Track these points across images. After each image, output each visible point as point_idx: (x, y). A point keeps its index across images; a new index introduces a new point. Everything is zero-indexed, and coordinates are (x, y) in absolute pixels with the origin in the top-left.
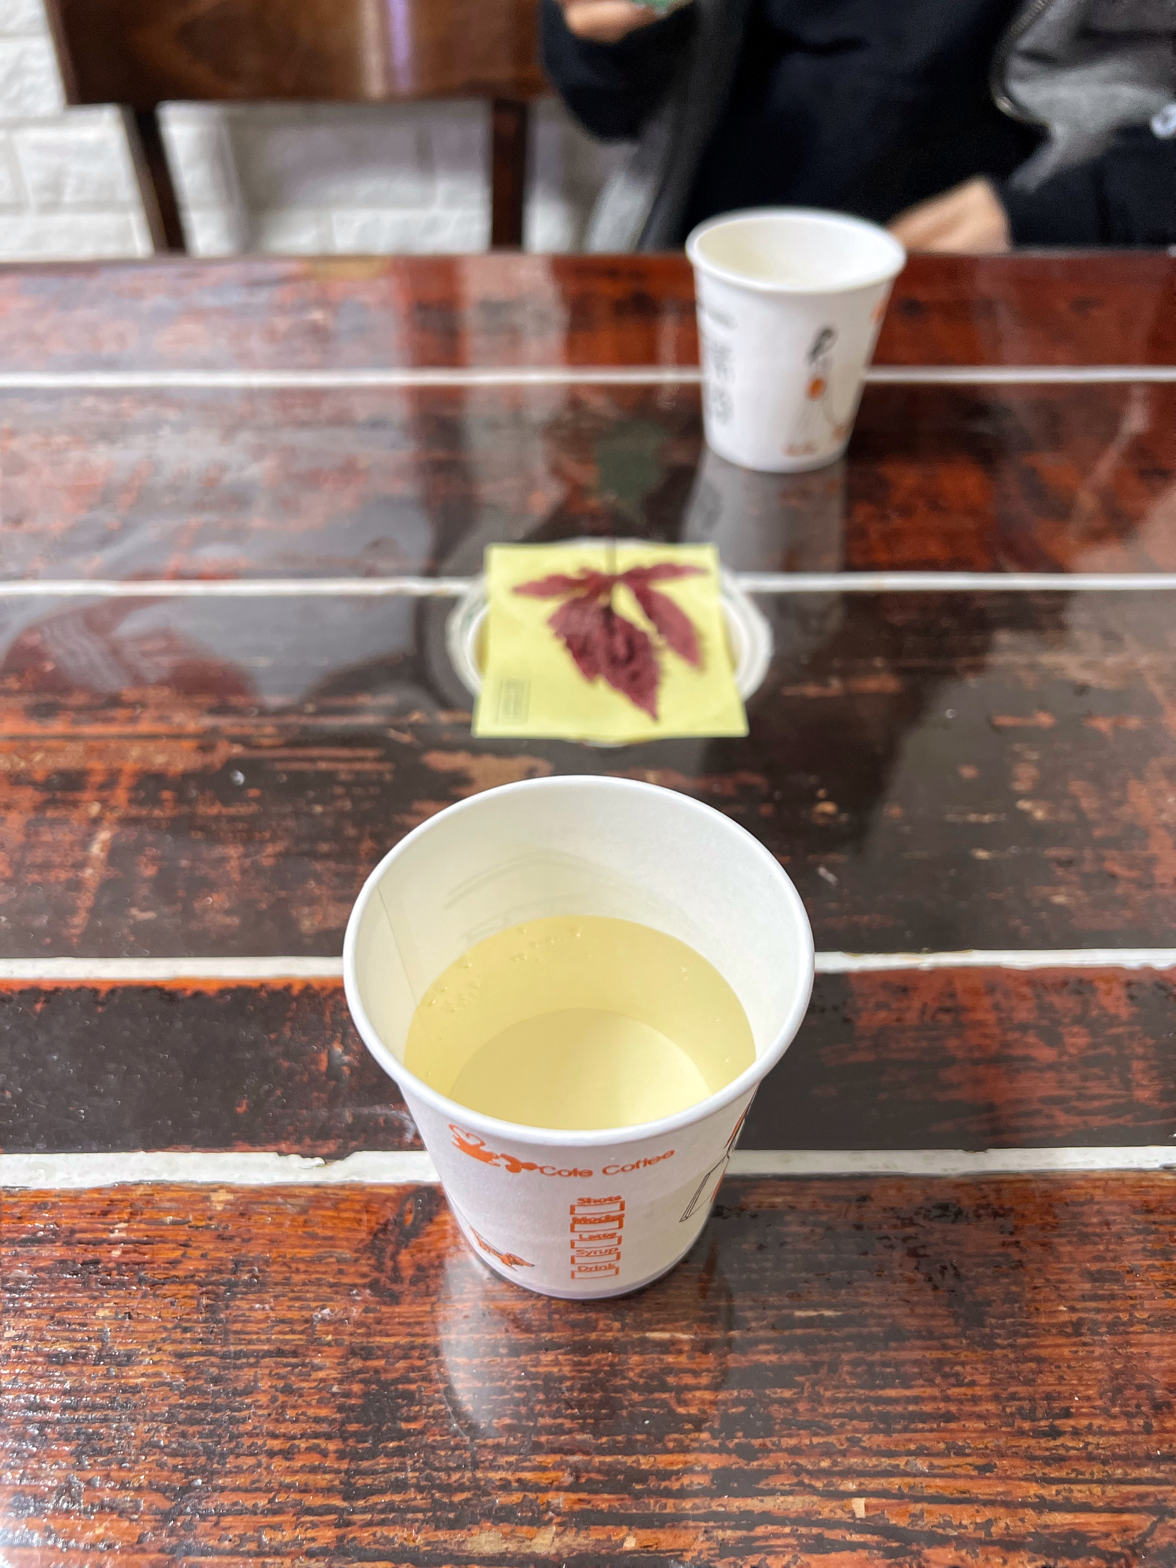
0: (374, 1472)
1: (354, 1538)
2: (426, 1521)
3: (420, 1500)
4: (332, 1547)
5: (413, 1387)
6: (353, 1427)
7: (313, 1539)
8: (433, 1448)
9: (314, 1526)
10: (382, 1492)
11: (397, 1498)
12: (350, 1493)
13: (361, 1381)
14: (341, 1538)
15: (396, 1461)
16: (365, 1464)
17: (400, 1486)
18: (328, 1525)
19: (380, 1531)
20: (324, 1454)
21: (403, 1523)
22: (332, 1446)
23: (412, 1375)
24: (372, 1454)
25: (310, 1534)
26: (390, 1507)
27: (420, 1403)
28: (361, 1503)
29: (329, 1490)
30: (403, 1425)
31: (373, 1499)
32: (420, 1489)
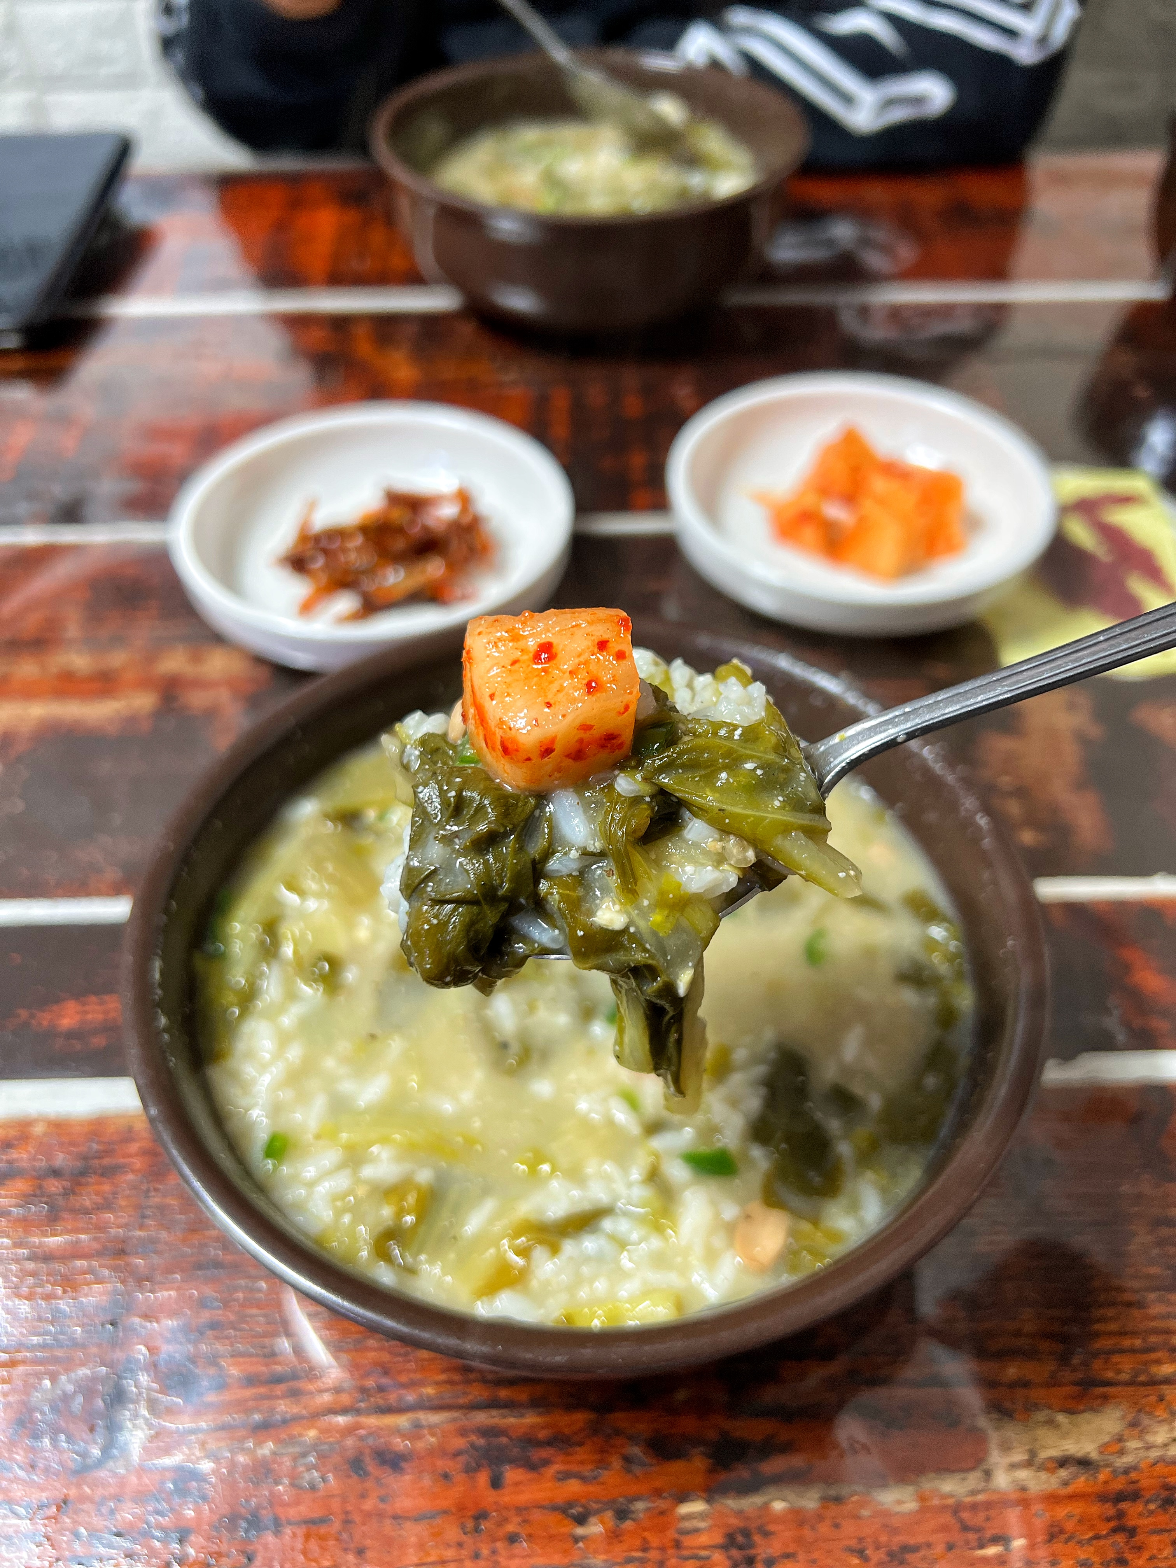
20: (1171, 1303)
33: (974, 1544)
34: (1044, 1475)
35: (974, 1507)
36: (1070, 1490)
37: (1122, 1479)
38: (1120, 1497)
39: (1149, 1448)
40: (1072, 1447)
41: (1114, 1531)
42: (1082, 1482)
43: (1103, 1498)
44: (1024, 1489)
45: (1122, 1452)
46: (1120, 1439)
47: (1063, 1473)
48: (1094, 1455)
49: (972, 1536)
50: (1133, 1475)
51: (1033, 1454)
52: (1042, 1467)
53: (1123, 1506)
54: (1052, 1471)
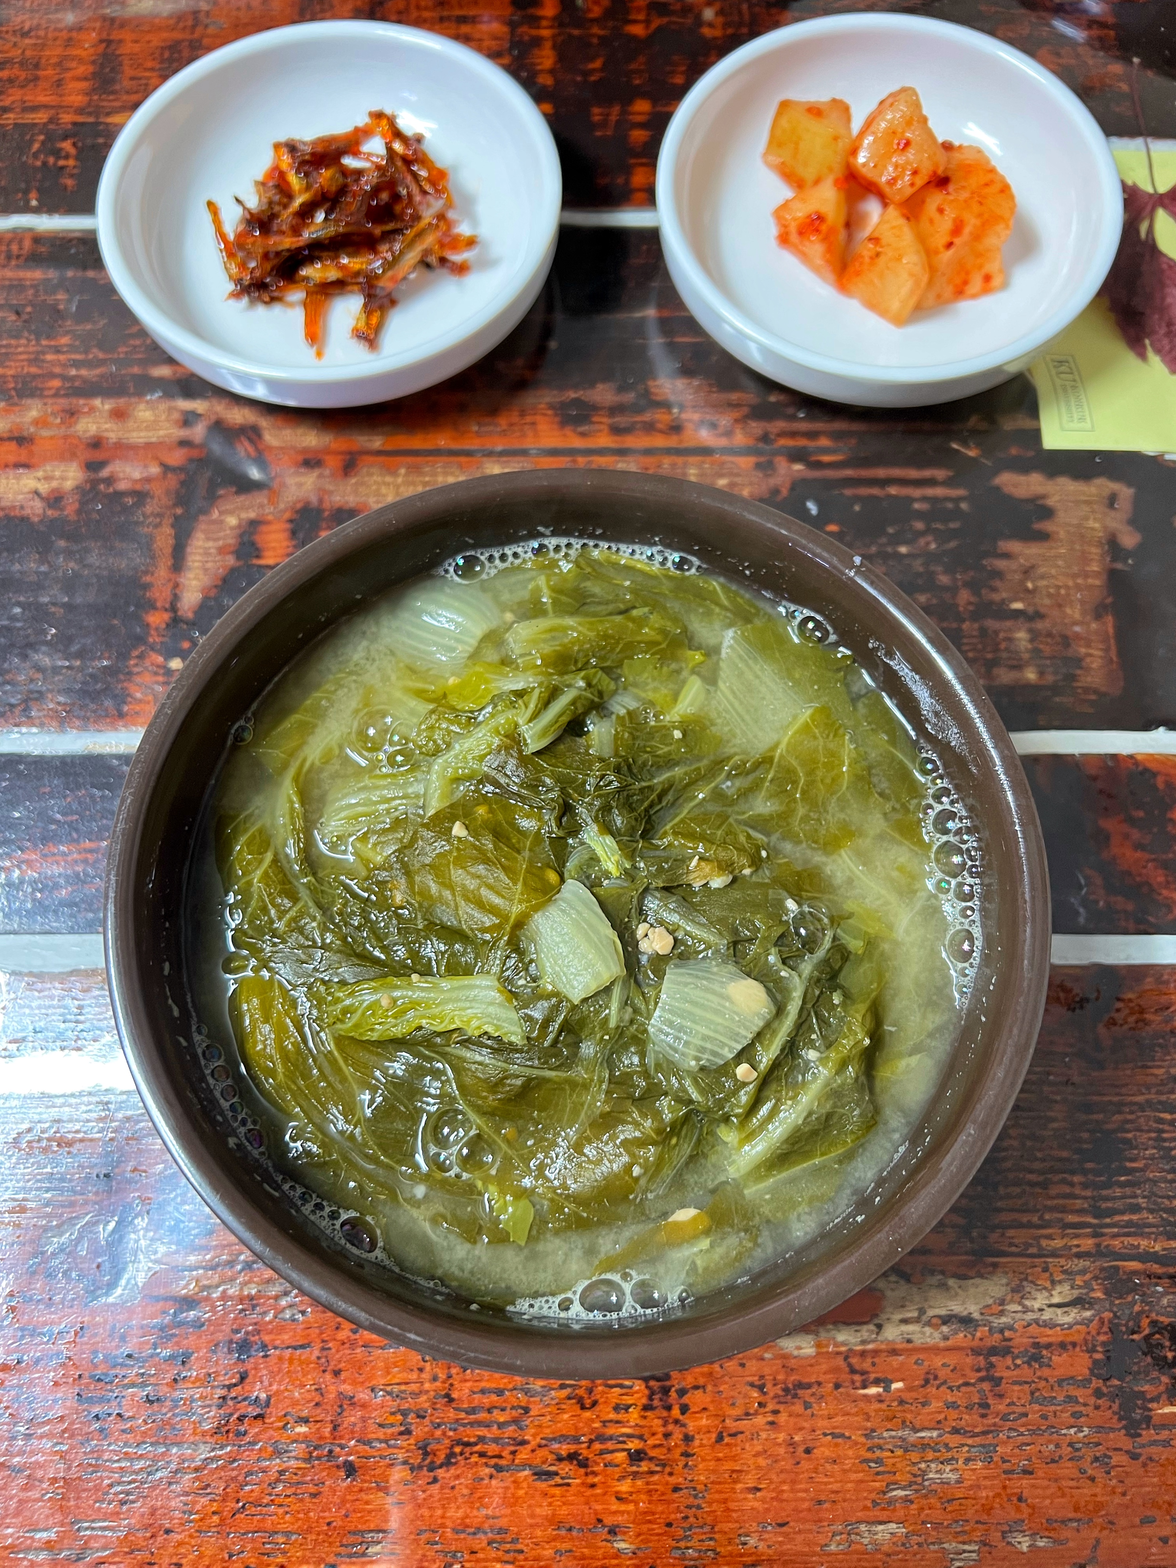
0: (1114, 1198)
1: (1107, 1246)
2: (1161, 1234)
3: (1151, 1219)
4: (1093, 1251)
5: (1130, 1135)
6: (1089, 1165)
7: (1078, 1246)
8: (1154, 1182)
9: (1077, 1236)
10: (1122, 1213)
11: (1135, 1217)
12: (1099, 1213)
13: (1088, 1131)
14: (1098, 1245)
15: (1128, 1191)
16: (1104, 1192)
17: (1136, 1209)
18: (1087, 1236)
19: (1128, 1240)
20: (1072, 1184)
21: (1142, 1235)
22: (1076, 1179)
23: (1128, 1126)
24: (1108, 1185)
25: (1075, 1242)
26: (1130, 1224)
27: (1136, 1148)
28: (1108, 1220)
29: (1081, 1212)
30: (1128, 1165)
31: (1117, 1218)
32: (1151, 1211)
33: (858, 1384)
34: (928, 1330)
35: (863, 1354)
36: (949, 1343)
37: (997, 1336)
38: (993, 1351)
39: (1026, 1310)
40: (956, 1307)
41: (982, 1380)
42: (961, 1338)
43: (976, 1352)
44: (909, 1341)
45: (1002, 1313)
46: (1002, 1302)
47: (945, 1329)
48: (976, 1315)
49: (857, 1377)
50: (1007, 1334)
51: (922, 1311)
52: (929, 1323)
53: (993, 1359)
54: (936, 1327)
